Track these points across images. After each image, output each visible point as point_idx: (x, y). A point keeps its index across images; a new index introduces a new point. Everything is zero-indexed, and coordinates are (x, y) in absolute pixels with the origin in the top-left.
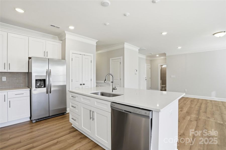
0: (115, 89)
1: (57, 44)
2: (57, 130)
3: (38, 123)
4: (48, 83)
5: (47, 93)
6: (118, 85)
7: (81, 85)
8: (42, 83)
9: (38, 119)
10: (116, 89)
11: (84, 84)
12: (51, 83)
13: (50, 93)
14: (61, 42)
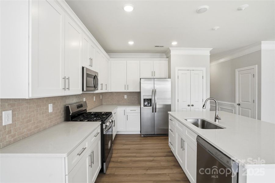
0: (218, 119)
1: (163, 62)
2: (157, 149)
3: (145, 138)
4: (153, 102)
5: (153, 112)
6: (250, 110)
7: (189, 106)
8: (149, 101)
9: (146, 135)
10: (220, 119)
11: (192, 106)
12: (156, 102)
13: (156, 112)
14: (167, 59)
